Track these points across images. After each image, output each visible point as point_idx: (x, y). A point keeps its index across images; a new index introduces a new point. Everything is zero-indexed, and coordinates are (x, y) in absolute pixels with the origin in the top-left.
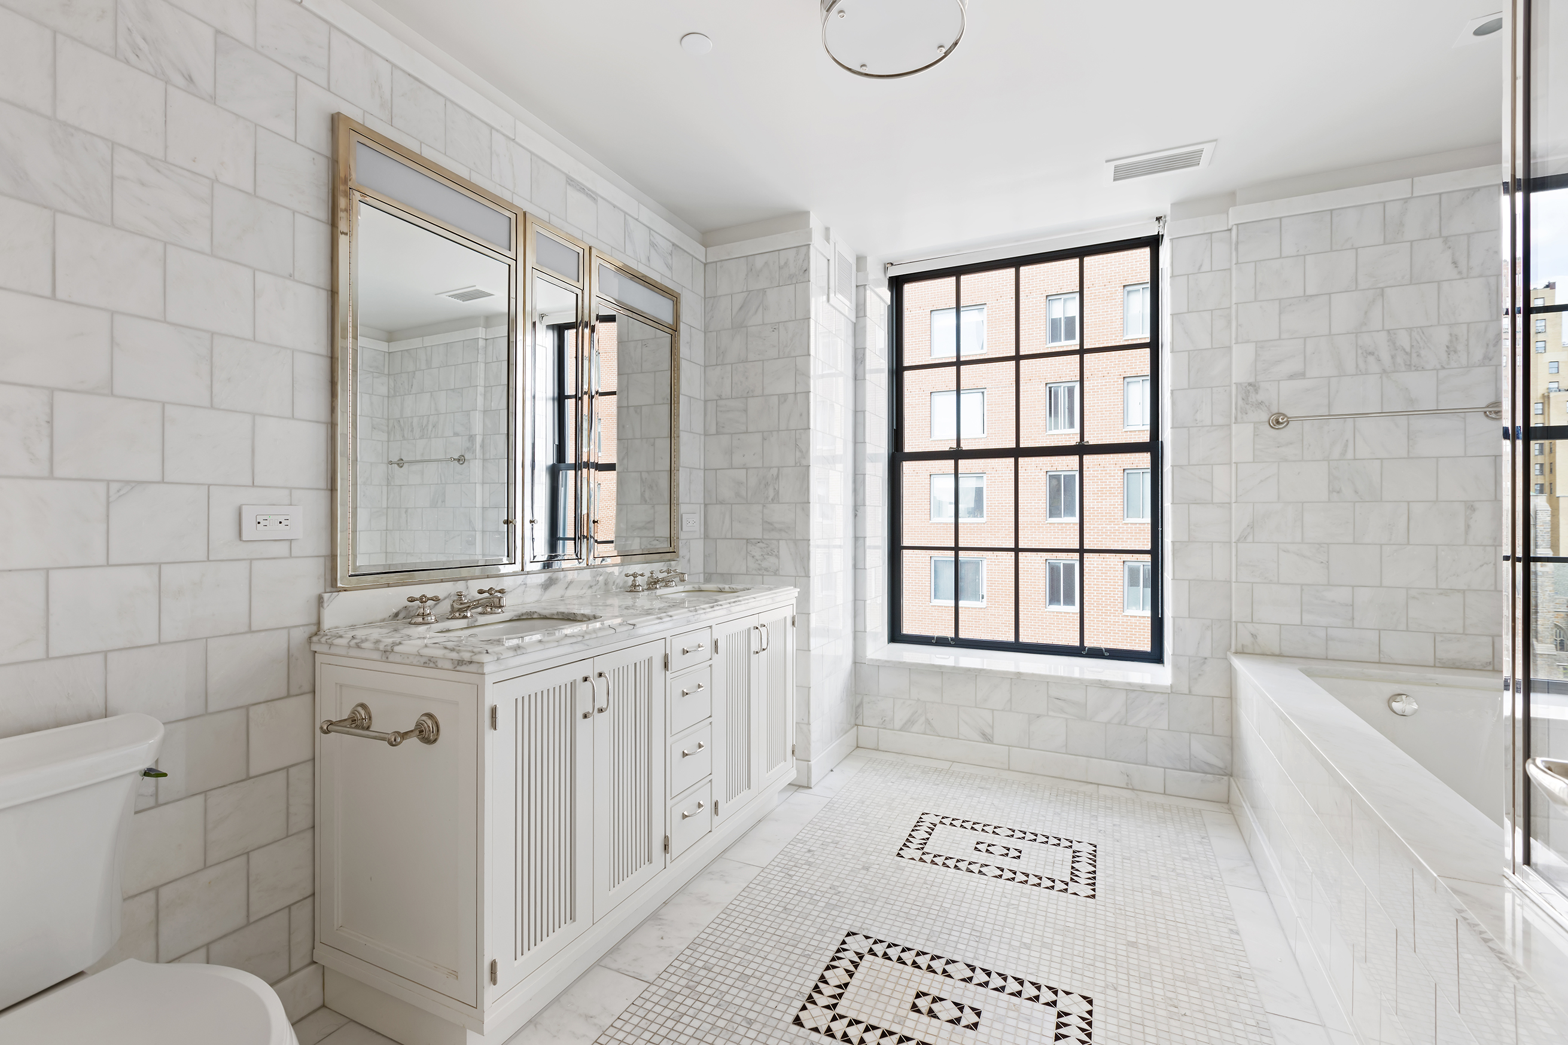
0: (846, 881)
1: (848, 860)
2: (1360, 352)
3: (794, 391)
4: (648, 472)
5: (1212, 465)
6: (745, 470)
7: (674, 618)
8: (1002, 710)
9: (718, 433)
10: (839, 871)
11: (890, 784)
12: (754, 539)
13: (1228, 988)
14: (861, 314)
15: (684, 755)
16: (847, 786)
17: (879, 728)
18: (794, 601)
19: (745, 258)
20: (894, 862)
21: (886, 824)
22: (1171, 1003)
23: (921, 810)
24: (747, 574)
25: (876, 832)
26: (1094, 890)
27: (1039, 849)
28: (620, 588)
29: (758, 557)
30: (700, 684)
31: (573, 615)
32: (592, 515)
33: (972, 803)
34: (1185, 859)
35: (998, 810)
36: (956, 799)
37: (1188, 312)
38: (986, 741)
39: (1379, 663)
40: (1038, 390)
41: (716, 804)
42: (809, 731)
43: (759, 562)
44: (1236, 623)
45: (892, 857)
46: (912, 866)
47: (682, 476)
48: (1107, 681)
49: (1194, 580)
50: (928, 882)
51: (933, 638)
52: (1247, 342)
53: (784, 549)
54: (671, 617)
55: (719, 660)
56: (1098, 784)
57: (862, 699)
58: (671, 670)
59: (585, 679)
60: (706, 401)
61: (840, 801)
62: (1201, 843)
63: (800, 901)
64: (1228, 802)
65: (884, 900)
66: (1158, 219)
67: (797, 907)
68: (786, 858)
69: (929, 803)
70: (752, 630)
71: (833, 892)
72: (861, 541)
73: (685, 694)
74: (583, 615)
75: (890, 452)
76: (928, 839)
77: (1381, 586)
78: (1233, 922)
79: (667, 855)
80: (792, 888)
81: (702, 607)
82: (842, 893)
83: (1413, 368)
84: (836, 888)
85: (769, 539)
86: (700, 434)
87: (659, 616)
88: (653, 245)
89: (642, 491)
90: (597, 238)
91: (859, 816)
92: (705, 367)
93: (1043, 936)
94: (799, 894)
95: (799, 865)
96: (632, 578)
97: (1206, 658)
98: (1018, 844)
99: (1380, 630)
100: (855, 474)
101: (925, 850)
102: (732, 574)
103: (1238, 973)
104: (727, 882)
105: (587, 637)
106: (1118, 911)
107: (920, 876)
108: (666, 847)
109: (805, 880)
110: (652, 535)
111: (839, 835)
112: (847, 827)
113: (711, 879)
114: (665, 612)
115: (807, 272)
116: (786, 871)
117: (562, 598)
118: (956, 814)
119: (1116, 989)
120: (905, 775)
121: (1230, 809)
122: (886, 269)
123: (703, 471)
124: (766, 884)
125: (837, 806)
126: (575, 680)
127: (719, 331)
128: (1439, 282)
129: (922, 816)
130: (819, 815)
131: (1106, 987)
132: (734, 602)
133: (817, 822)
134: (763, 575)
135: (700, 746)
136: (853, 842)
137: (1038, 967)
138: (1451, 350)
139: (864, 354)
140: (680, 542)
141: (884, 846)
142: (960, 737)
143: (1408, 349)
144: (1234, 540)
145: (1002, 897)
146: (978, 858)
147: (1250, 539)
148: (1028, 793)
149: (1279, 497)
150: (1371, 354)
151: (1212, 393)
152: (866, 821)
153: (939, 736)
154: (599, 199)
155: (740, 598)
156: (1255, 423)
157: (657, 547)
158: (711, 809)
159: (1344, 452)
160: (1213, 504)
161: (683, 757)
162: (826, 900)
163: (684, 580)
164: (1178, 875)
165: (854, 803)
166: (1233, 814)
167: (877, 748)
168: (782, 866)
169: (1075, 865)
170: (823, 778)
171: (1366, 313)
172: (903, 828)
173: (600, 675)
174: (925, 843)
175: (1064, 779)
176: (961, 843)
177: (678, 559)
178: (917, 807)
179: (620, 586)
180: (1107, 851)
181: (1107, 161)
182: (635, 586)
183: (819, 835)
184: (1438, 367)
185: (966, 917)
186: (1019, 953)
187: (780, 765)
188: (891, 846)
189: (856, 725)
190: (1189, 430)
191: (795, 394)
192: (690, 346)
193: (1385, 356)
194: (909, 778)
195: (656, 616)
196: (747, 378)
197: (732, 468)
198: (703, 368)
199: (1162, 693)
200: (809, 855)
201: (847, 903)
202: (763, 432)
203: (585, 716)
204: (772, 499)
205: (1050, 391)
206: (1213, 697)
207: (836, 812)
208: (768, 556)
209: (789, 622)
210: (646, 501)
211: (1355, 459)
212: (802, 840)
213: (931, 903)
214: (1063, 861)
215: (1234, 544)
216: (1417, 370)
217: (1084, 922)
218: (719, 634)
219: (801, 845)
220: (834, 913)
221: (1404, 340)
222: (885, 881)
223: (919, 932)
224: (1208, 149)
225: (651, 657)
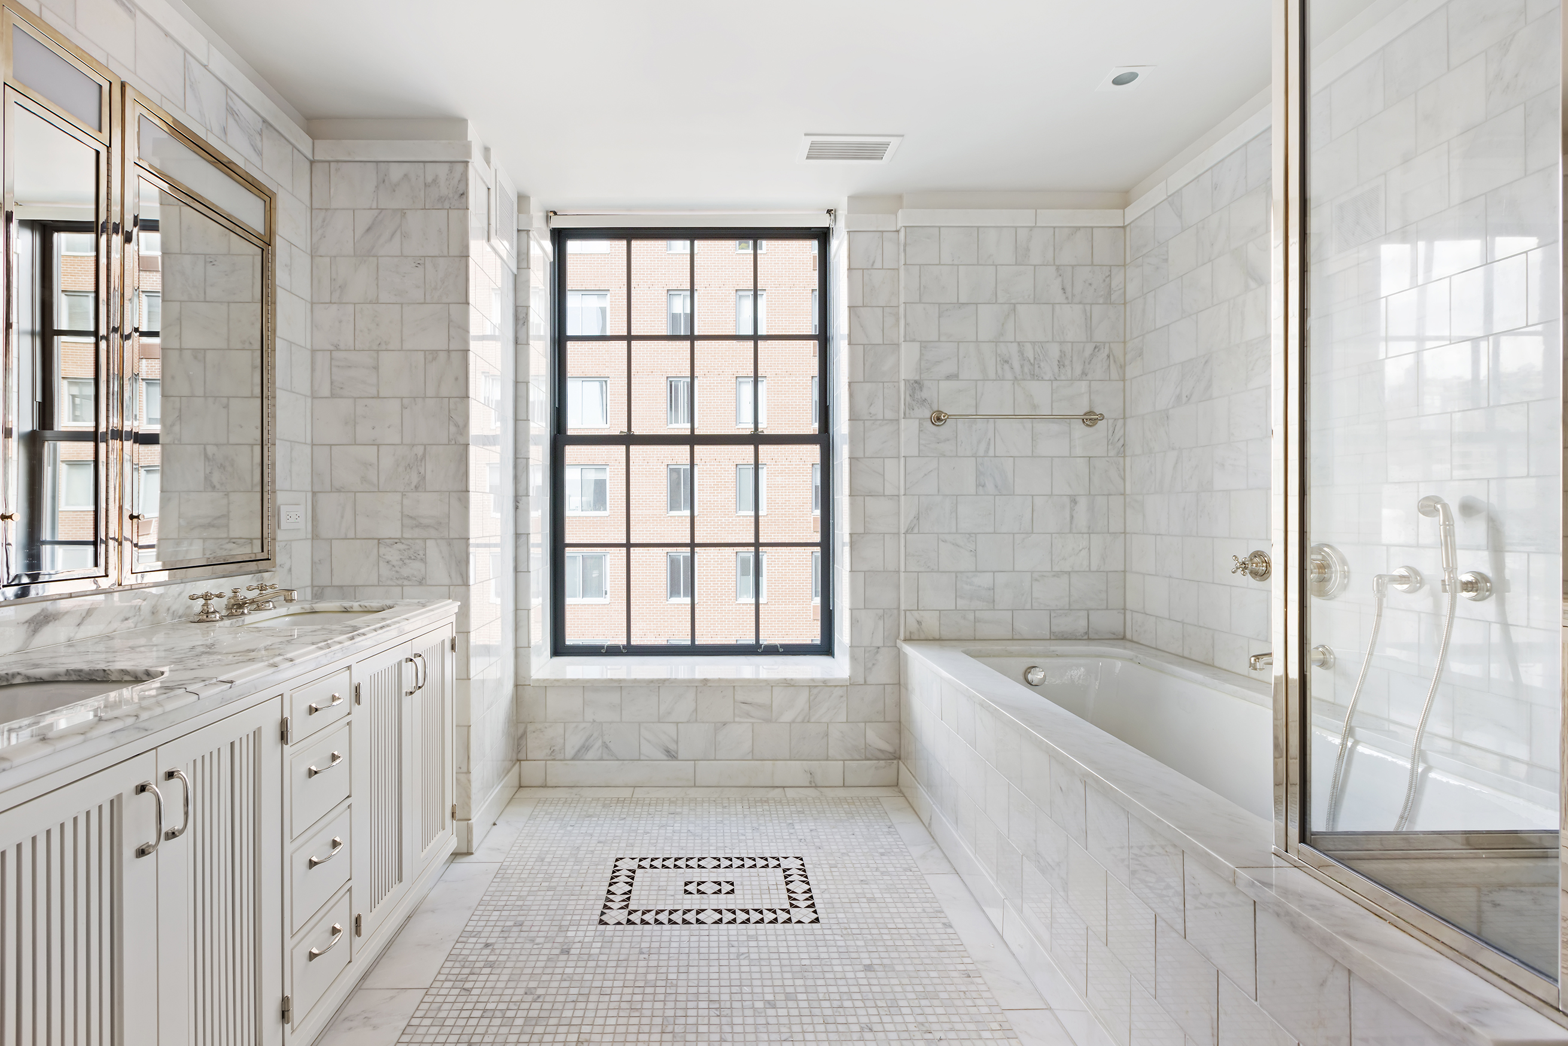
0: (545, 978)
1: (540, 946)
2: (998, 359)
3: (446, 348)
4: (217, 445)
5: (884, 458)
6: (376, 447)
7: (297, 661)
8: (687, 722)
9: (333, 396)
10: (532, 964)
11: (569, 828)
12: (390, 538)
13: (964, 992)
14: (524, 265)
15: (312, 864)
16: (517, 841)
17: (546, 760)
18: (453, 619)
19: (375, 164)
20: (598, 933)
21: (577, 884)
22: (924, 1029)
23: (614, 856)
24: (379, 585)
25: (567, 897)
26: (815, 912)
27: (750, 876)
28: (180, 617)
29: (394, 563)
30: (336, 753)
31: (102, 674)
32: (127, 506)
33: (667, 835)
34: (882, 854)
35: (697, 838)
36: (648, 833)
37: (863, 306)
38: (670, 758)
39: (1013, 639)
40: (660, 383)
41: (358, 920)
42: (469, 781)
43: (397, 568)
44: (905, 611)
45: (593, 928)
46: (621, 933)
47: (280, 454)
48: (792, 679)
49: (869, 571)
50: (644, 950)
51: (602, 647)
52: (914, 341)
53: (433, 551)
54: (292, 660)
55: (360, 712)
56: (784, 787)
57: (526, 728)
58: (291, 741)
59: (142, 789)
60: (313, 351)
61: (513, 864)
62: (889, 833)
63: (489, 1026)
64: (897, 785)
65: (598, 991)
66: (829, 211)
67: (486, 1036)
68: (457, 965)
69: (621, 845)
70: (404, 663)
71: (530, 998)
72: (523, 539)
73: (312, 773)
74: (124, 672)
75: (552, 433)
76: (630, 891)
77: (1014, 571)
78: (942, 915)
79: (286, 1025)
80: (473, 1009)
81: (337, 639)
82: (542, 997)
83: (1036, 378)
84: (533, 990)
85: (412, 539)
86: (306, 396)
87: (271, 661)
88: (231, 111)
89: (207, 472)
90: (135, 74)
91: (540, 880)
92: (312, 303)
93: (783, 986)
94: (485, 1015)
95: (477, 971)
96: (201, 601)
97: (879, 648)
98: (727, 875)
99: (1013, 610)
100: (516, 458)
101: (631, 907)
102: (355, 586)
103: (966, 972)
104: (375, 1027)
105: (144, 715)
106: (845, 932)
107: (633, 944)
108: (284, 1015)
109: (489, 991)
110: (225, 535)
111: (522, 912)
112: (529, 898)
113: (350, 1029)
114: (280, 655)
115: (464, 196)
116: (460, 984)
117: (70, 643)
118: (653, 852)
119: (871, 1030)
120: (585, 813)
121: (901, 792)
122: (548, 219)
123: (309, 448)
124: (435, 1012)
125: (511, 871)
126: (120, 796)
127: (335, 257)
128: (1053, 304)
129: (616, 863)
130: (490, 889)
131: (862, 1031)
132: (381, 628)
133: (489, 901)
134: (402, 586)
135: (335, 844)
136: (541, 918)
137: (790, 1028)
138: (1061, 364)
139: (527, 314)
140: (277, 544)
141: (582, 915)
142: (642, 757)
143: (1032, 361)
144: (903, 531)
145: (728, 947)
146: (692, 904)
147: (916, 530)
148: (721, 810)
149: (938, 491)
150: (1007, 362)
151: (884, 388)
152: (552, 884)
153: (618, 760)
154: (138, 13)
155: (388, 622)
156: (920, 419)
157: (233, 553)
158: (351, 929)
159: (987, 450)
160: (884, 496)
161: (310, 868)
162: (524, 1013)
163: (292, 600)
164: (882, 873)
165: (532, 864)
166: (904, 796)
167: (544, 785)
168: (453, 978)
169: (790, 887)
170: (486, 836)
171: (1003, 324)
172: (598, 884)
173: (170, 775)
174: (629, 899)
175: (751, 787)
176: (669, 888)
177: (273, 569)
178: (607, 852)
179: (180, 614)
180: (814, 862)
181: (806, 135)
182: (208, 612)
183: (495, 918)
184: (1053, 378)
185: (698, 986)
186: (766, 1016)
187: (438, 836)
188: (589, 912)
189: (518, 760)
190: (864, 423)
191: (449, 351)
192: (290, 270)
193: (1016, 365)
194: (590, 816)
195: (266, 663)
196: (377, 325)
197: (355, 444)
198: (309, 306)
199: (841, 686)
200: (487, 951)
201: (552, 1009)
202: (402, 398)
203: (142, 852)
204: (416, 487)
205: (671, 385)
206: (884, 684)
207: (512, 880)
208: (411, 561)
209: (448, 645)
210: (214, 487)
211: (995, 456)
212: (473, 931)
213: (654, 978)
214: (777, 884)
215: (902, 536)
216: (1038, 380)
217: (817, 954)
218: (361, 675)
219: (473, 940)
220: (539, 1030)
221: (1029, 353)
222: (593, 964)
223: (651, 1025)
224: (894, 142)
225: (260, 729)
